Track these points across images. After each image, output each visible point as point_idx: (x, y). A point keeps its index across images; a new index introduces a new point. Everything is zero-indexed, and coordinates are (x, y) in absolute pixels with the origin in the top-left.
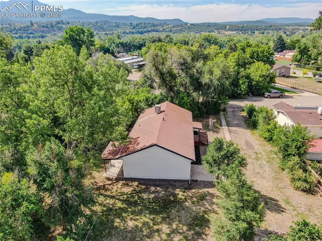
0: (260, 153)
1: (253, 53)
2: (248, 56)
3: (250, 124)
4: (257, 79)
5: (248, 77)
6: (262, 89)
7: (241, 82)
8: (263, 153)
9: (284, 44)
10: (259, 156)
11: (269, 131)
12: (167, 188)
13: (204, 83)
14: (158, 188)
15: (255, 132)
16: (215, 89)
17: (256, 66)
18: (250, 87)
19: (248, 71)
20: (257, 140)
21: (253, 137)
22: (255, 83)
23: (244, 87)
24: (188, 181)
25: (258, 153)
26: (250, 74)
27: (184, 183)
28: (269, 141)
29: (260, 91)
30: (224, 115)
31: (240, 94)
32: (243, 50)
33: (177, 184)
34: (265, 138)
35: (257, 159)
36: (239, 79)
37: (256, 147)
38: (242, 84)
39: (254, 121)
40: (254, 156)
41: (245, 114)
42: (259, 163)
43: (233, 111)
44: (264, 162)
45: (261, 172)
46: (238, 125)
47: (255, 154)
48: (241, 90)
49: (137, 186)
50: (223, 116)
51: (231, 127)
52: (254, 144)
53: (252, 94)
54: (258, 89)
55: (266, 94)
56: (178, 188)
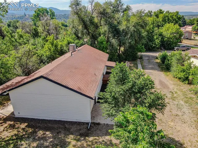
0: (176, 93)
1: (165, 18)
2: (161, 20)
3: (163, 68)
4: (168, 36)
5: (161, 35)
6: (172, 44)
7: (155, 37)
8: (179, 93)
9: (185, 21)
10: (175, 95)
11: (184, 71)
12: (58, 133)
13: (121, 29)
14: (47, 133)
15: (168, 73)
16: (131, 35)
17: (168, 26)
18: (162, 42)
19: (161, 30)
20: (172, 80)
21: (167, 78)
22: (166, 39)
23: (157, 41)
24: (88, 124)
25: (174, 93)
26: (162, 33)
27: (82, 127)
28: (184, 80)
29: (170, 46)
30: (141, 61)
31: (154, 47)
32: (157, 16)
33: (74, 128)
34: (180, 78)
35: (173, 99)
36: (153, 36)
37: (171, 87)
38: (157, 39)
39: (167, 65)
40: (169, 95)
41: (159, 61)
42: (176, 103)
43: (148, 59)
44: (182, 103)
45: (180, 114)
46: (152, 69)
47: (171, 93)
48: (155, 44)
49: (23, 129)
50: (139, 62)
51: (146, 69)
52: (169, 84)
53: (164, 48)
54: (169, 44)
55: (176, 48)
56: (72, 134)
